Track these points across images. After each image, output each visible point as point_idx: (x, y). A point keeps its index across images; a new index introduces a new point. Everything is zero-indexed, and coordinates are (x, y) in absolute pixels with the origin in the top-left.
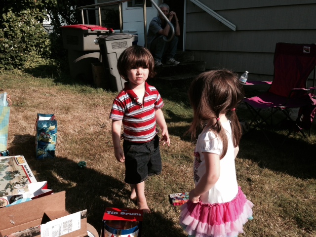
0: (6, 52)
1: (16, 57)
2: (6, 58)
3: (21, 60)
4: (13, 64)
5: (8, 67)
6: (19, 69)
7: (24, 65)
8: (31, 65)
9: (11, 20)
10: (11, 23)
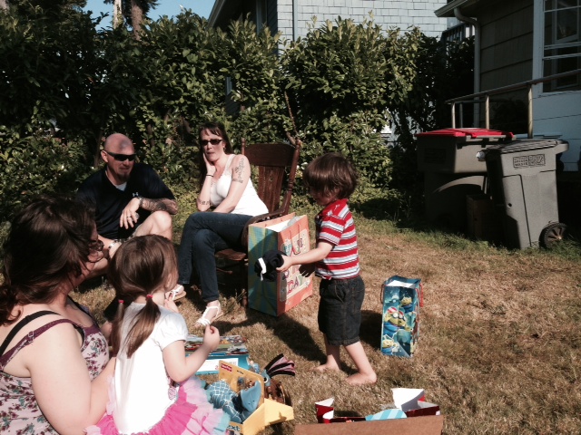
10: (334, 132)
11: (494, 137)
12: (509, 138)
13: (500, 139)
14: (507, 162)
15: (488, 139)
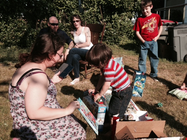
0: (112, 35)
2: (111, 39)
3: (118, 40)
4: (114, 42)
5: (112, 44)
6: (117, 45)
7: (119, 42)
8: (123, 43)
9: (116, 19)
10: (116, 20)
11: (171, 23)
12: (176, 23)
13: (173, 24)
14: (175, 32)
15: (169, 24)
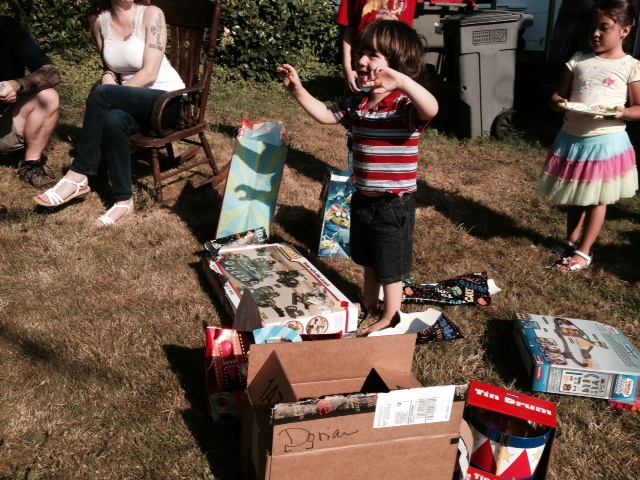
0: (260, 46)
1: (277, 58)
2: (259, 59)
4: (269, 71)
5: (261, 77)
8: (302, 75)
11: (454, 5)
12: (470, 7)
13: (461, 9)
14: (466, 35)
15: (448, 7)
